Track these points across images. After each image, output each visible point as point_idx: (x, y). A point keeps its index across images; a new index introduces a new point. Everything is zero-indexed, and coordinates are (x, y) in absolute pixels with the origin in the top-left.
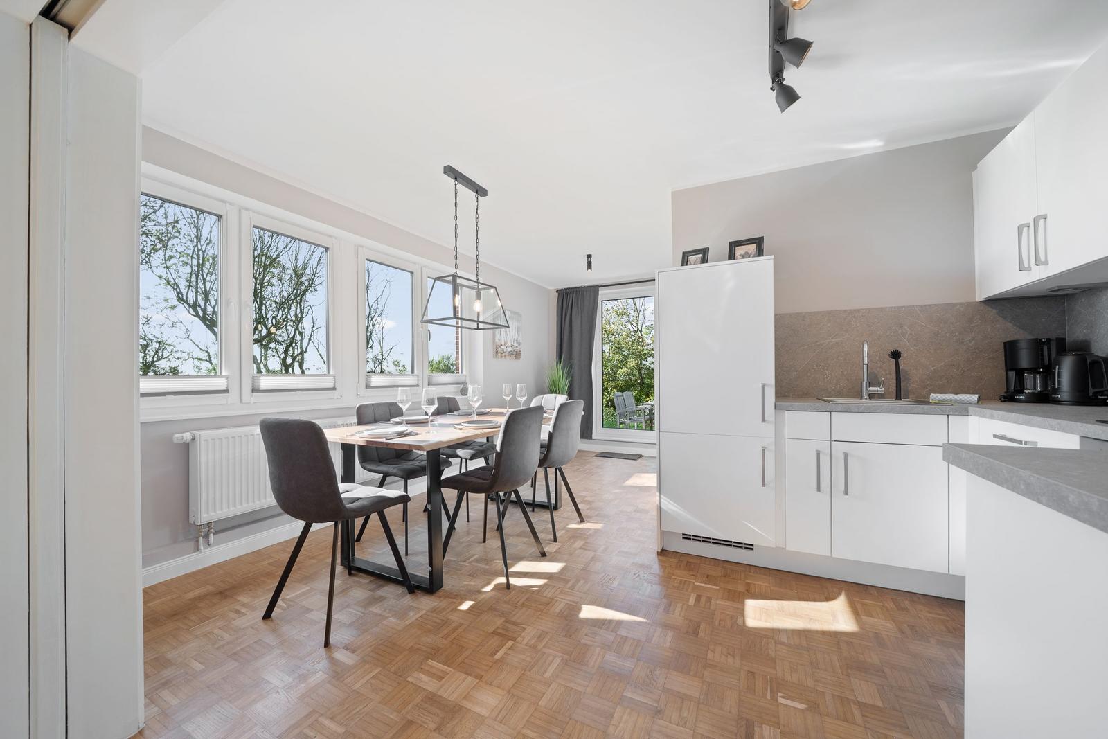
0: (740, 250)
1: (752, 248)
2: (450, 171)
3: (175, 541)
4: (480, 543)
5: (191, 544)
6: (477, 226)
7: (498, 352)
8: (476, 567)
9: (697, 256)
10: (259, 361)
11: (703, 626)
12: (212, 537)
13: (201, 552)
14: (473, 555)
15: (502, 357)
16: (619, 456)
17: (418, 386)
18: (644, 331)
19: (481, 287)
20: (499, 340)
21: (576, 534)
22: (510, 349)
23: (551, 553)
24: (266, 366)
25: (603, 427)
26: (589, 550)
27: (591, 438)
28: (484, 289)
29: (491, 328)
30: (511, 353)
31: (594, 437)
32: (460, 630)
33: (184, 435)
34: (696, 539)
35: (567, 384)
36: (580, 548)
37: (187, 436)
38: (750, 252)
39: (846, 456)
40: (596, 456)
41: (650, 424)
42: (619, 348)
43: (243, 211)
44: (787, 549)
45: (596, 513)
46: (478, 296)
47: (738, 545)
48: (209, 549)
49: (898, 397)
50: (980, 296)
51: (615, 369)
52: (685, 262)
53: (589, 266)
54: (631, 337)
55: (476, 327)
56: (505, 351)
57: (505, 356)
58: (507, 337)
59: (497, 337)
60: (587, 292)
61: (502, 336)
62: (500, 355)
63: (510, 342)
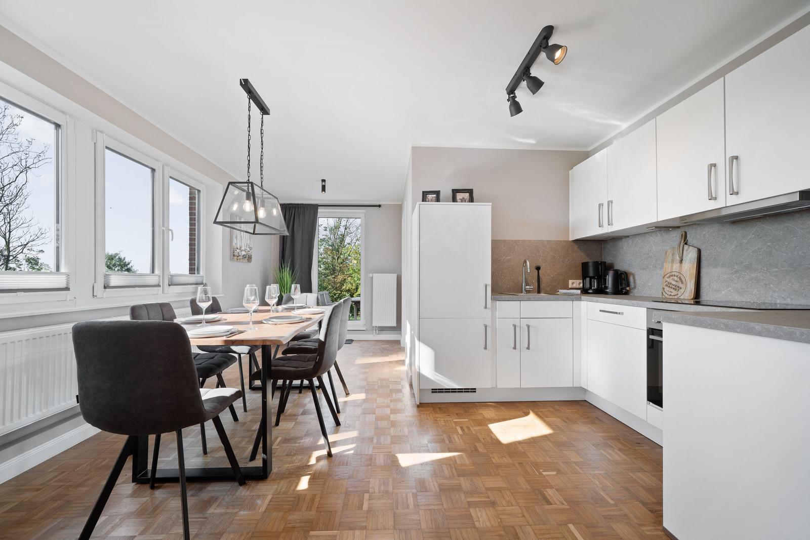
0: (459, 196)
1: (467, 195)
2: (246, 85)
7: (235, 255)
9: (433, 195)
11: (477, 444)
15: (237, 259)
17: (159, 286)
20: (236, 244)
22: (243, 253)
30: (244, 257)
32: (317, 500)
34: (441, 391)
38: (465, 198)
39: (528, 327)
44: (498, 387)
47: (467, 390)
49: (539, 292)
50: (571, 238)
52: (424, 199)
53: (323, 189)
55: (252, 232)
56: (240, 254)
57: (240, 259)
58: (241, 242)
59: (235, 241)
60: (307, 208)
61: (238, 241)
62: (236, 257)
63: (243, 245)
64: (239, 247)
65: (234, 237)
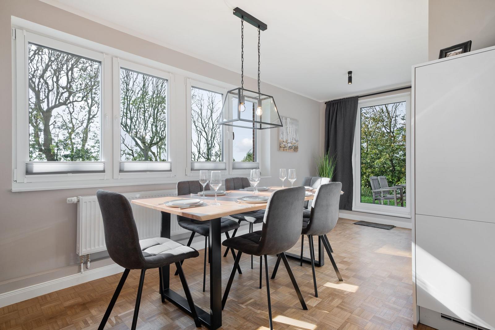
2: (238, 12)
3: (68, 265)
4: (257, 288)
5: (76, 268)
6: (259, 52)
7: (281, 147)
8: (251, 310)
10: (156, 155)
12: (89, 264)
13: (82, 273)
14: (251, 299)
15: (284, 150)
16: (374, 225)
17: (225, 169)
18: (395, 132)
19: (262, 97)
20: (282, 138)
21: (334, 294)
22: (290, 145)
23: (312, 307)
24: (160, 158)
25: (361, 202)
26: (346, 310)
27: (351, 210)
28: (265, 99)
29: (270, 128)
30: (290, 148)
31: (353, 209)
33: (73, 198)
35: (332, 169)
36: (337, 307)
37: (75, 199)
40: (355, 224)
41: (401, 202)
42: (375, 145)
43: (114, 59)
45: (354, 274)
46: (260, 104)
48: (87, 271)
51: (373, 160)
52: (443, 58)
53: (350, 80)
54: (385, 137)
56: (286, 146)
57: (286, 150)
58: (287, 137)
59: (281, 136)
60: (348, 101)
61: (284, 136)
62: (282, 149)
63: (289, 139)
64: (285, 140)
65: (280, 133)
